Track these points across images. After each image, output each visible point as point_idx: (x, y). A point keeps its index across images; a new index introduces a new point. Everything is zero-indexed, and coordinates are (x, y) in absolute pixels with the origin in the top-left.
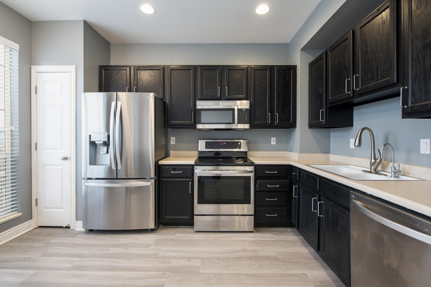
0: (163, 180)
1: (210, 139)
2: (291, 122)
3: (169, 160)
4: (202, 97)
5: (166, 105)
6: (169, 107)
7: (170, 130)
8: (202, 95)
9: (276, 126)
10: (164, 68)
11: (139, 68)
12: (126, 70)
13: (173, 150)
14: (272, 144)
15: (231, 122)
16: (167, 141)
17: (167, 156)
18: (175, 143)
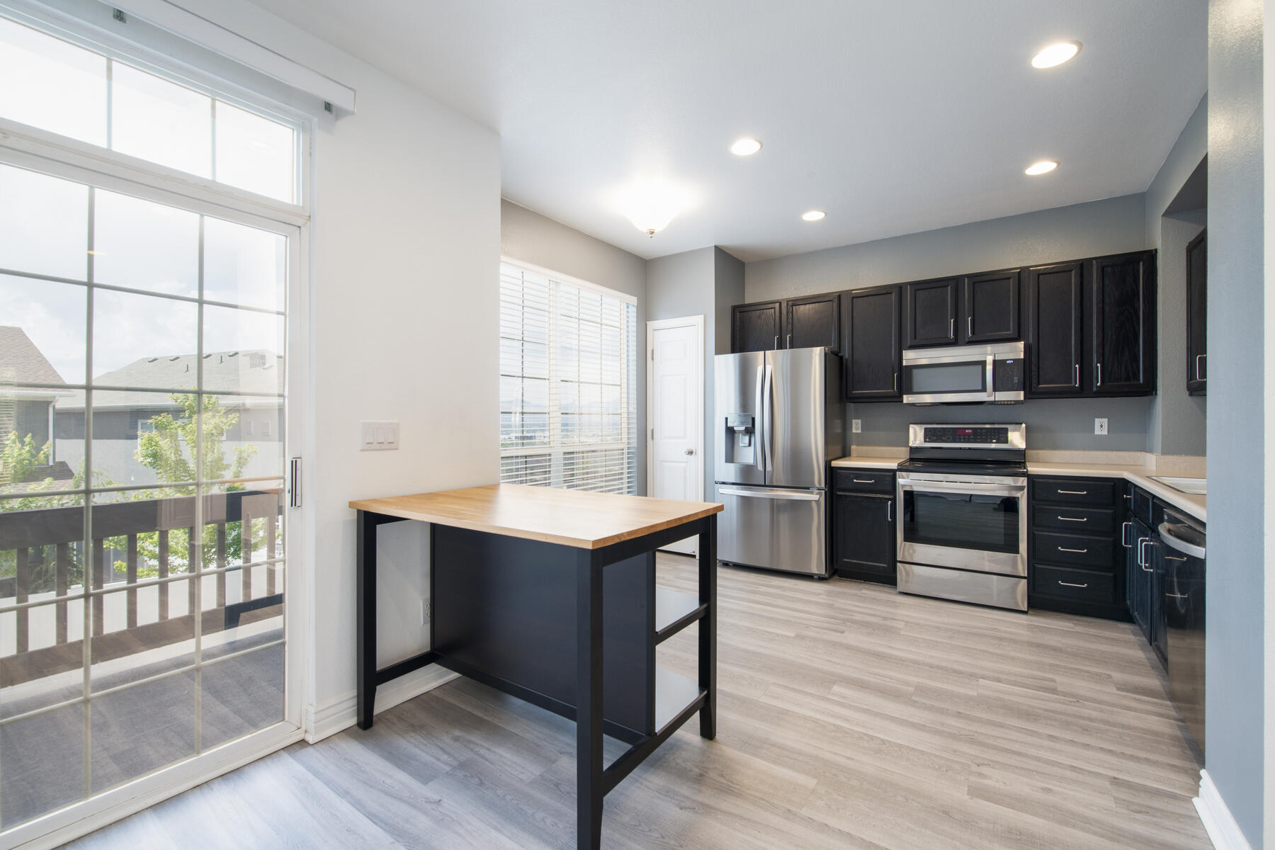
0: (839, 493)
1: (937, 424)
2: (1141, 381)
3: (850, 460)
4: (915, 343)
5: (844, 361)
6: (850, 365)
7: (851, 407)
8: (915, 338)
9: (1096, 393)
10: (839, 297)
11: (796, 302)
12: (774, 308)
13: (857, 445)
14: (1096, 433)
15: (980, 388)
16: (846, 427)
17: (845, 454)
18: (860, 432)
